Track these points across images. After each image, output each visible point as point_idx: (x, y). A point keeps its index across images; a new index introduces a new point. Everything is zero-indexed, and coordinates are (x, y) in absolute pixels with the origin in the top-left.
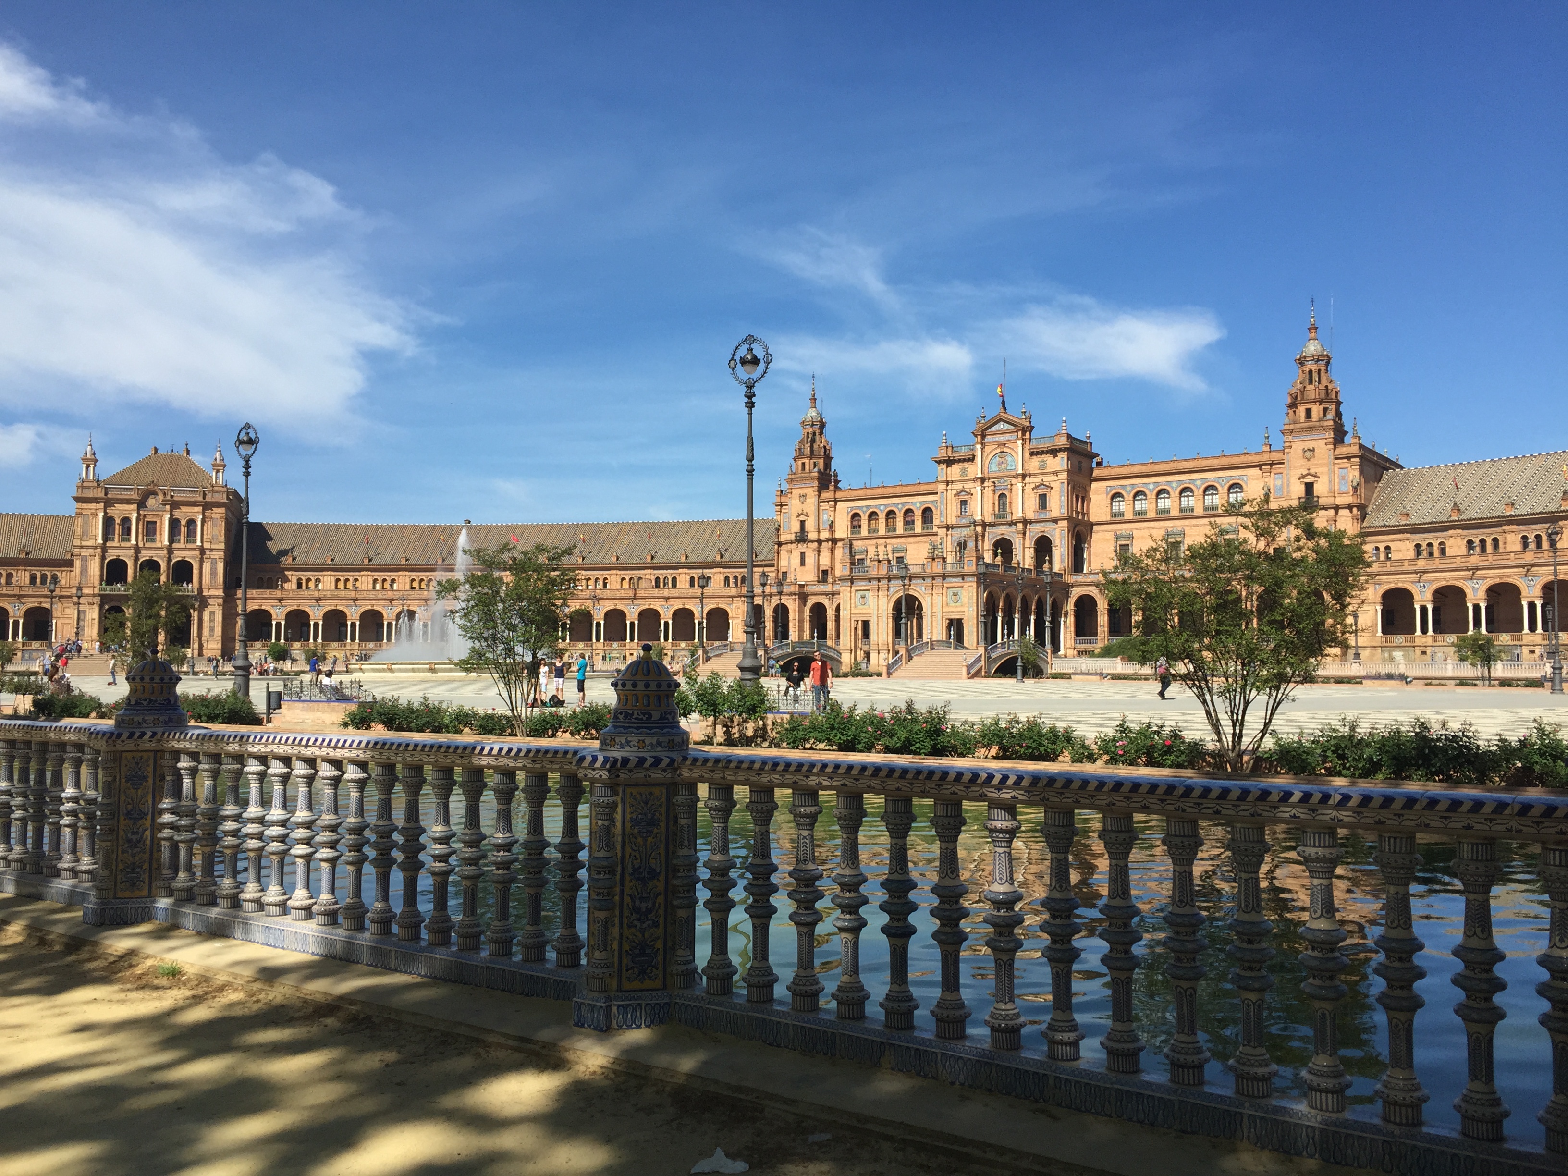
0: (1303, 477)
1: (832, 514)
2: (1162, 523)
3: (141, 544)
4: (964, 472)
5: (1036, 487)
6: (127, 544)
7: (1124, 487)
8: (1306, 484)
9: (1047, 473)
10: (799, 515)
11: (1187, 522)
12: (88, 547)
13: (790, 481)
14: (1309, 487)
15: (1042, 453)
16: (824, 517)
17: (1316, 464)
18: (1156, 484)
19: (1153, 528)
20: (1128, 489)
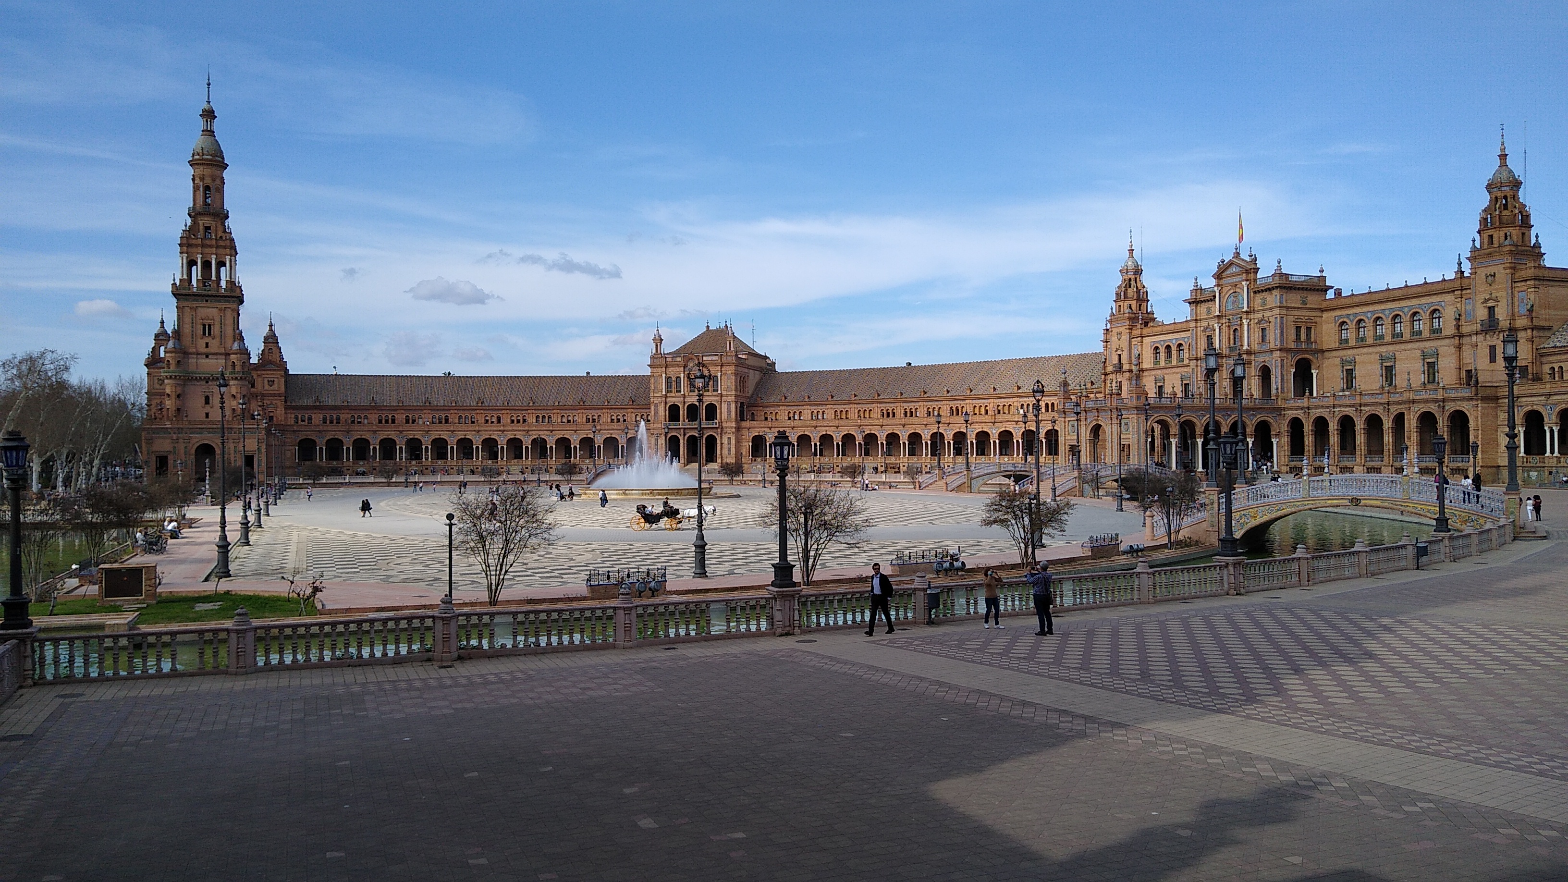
0: (1486, 301)
1: (1140, 350)
2: (1378, 349)
3: (687, 394)
4: (1209, 311)
5: (1259, 322)
6: (679, 394)
7: (1348, 316)
8: (1489, 308)
9: (1266, 310)
10: (1116, 351)
11: (1397, 347)
12: (658, 397)
13: (1111, 321)
14: (1491, 310)
15: (1262, 291)
16: (1135, 352)
17: (1497, 289)
18: (1373, 312)
19: (1371, 354)
20: (1352, 317)
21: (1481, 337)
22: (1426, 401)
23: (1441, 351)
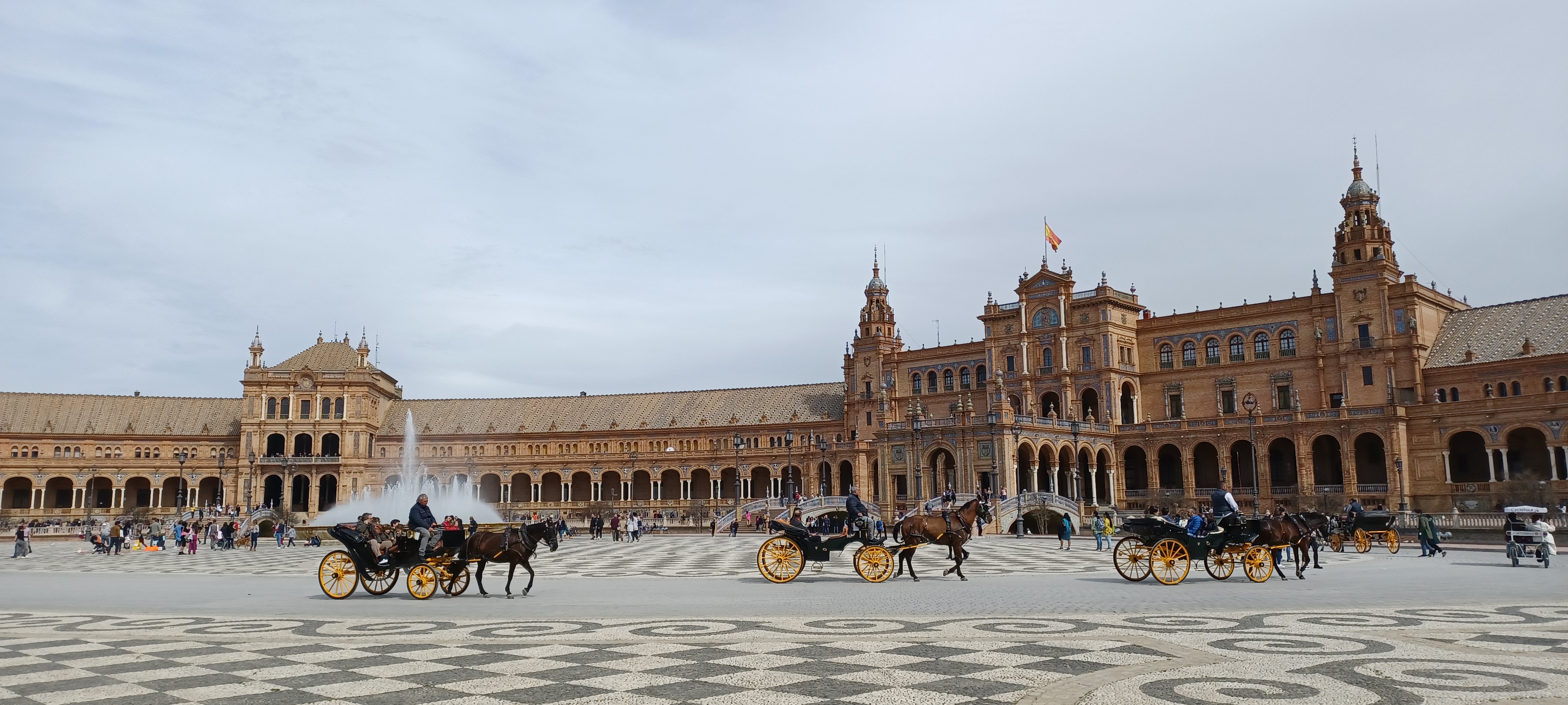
0: (1355, 319)
1: (894, 375)
2: (1213, 373)
3: (297, 421)
4: (1008, 329)
5: (1079, 341)
6: (286, 421)
7: (1169, 338)
8: (1360, 327)
9: (1089, 326)
11: (1238, 371)
12: (253, 424)
14: (1363, 330)
15: (1084, 306)
16: (887, 378)
17: (1369, 306)
18: (1204, 333)
19: (1203, 378)
20: (1176, 339)
21: (1351, 358)
22: (1324, 424)
23: (1297, 373)
